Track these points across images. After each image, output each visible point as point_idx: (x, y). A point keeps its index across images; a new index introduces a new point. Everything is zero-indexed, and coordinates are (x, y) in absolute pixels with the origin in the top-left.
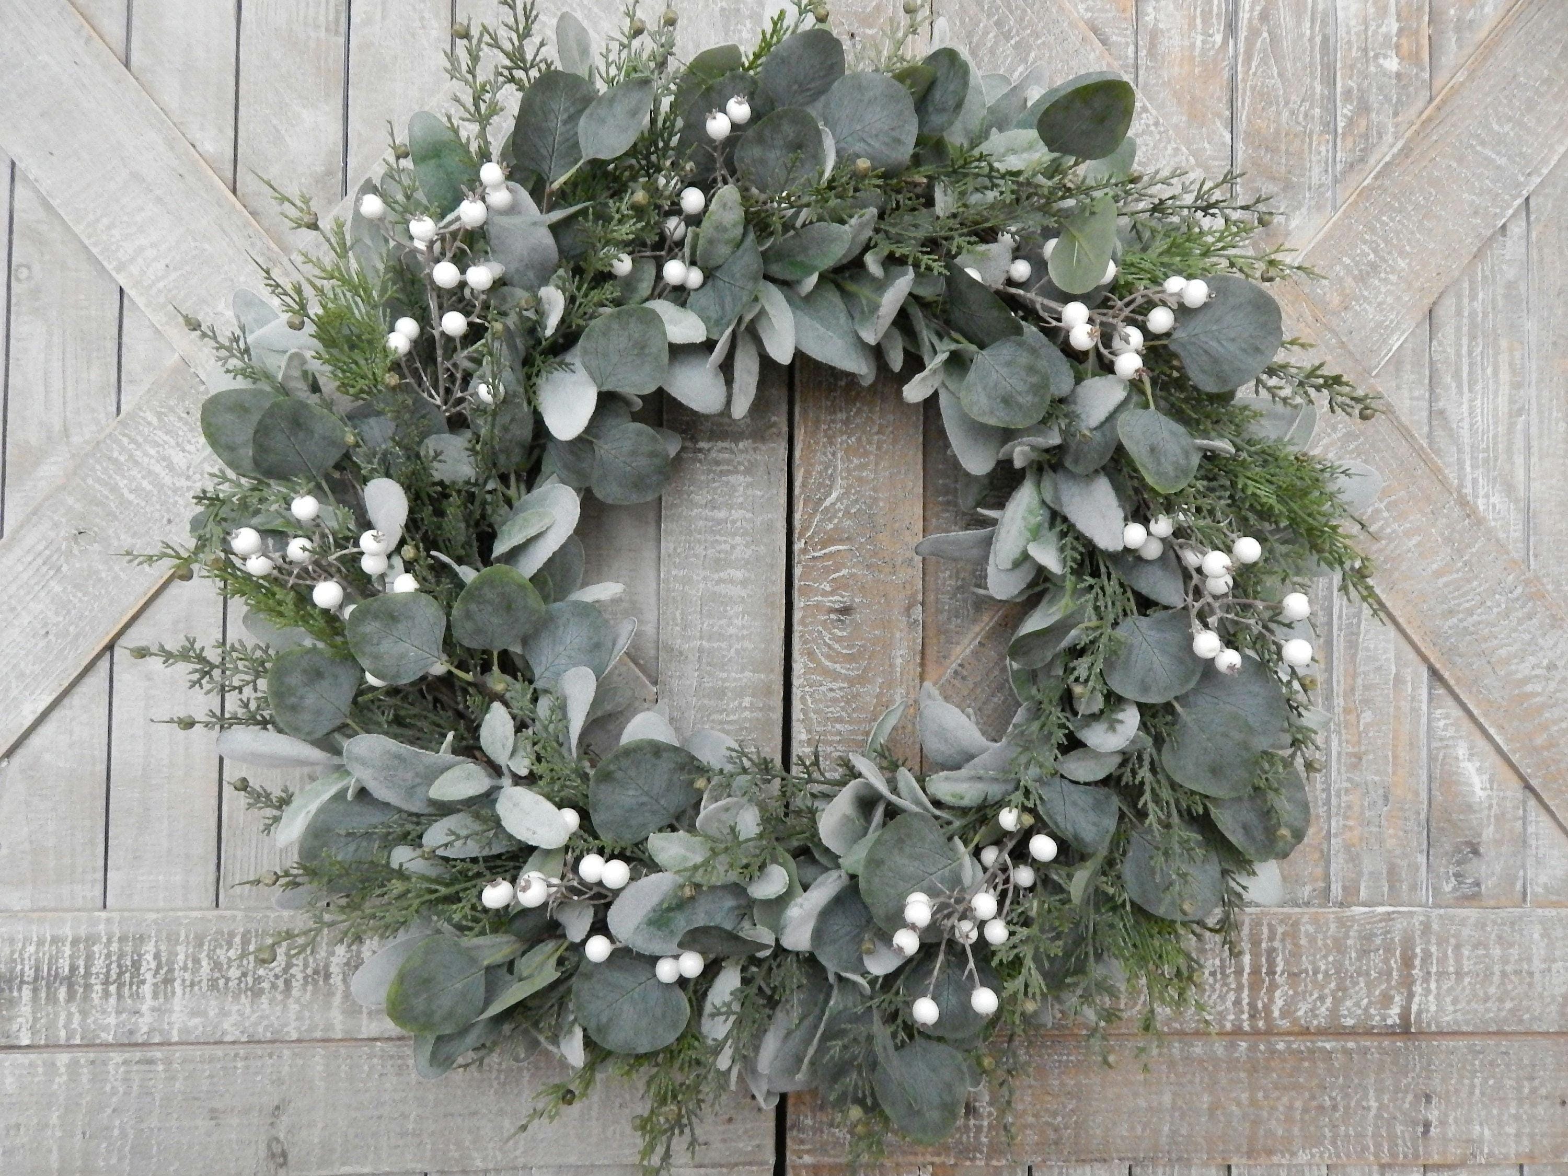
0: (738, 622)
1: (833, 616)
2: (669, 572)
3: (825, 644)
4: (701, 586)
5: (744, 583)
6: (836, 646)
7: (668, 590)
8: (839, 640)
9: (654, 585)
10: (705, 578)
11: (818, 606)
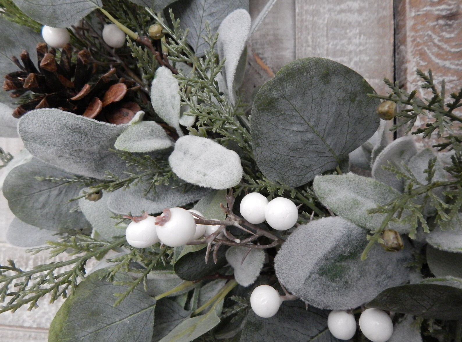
0: (356, 41)
1: (441, 22)
2: (302, 7)
3: (435, 45)
4: (327, 16)
5: (360, 11)
6: (445, 46)
7: (302, 21)
8: (448, 41)
9: (290, 22)
10: (329, 10)
11: (427, 15)
